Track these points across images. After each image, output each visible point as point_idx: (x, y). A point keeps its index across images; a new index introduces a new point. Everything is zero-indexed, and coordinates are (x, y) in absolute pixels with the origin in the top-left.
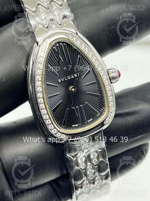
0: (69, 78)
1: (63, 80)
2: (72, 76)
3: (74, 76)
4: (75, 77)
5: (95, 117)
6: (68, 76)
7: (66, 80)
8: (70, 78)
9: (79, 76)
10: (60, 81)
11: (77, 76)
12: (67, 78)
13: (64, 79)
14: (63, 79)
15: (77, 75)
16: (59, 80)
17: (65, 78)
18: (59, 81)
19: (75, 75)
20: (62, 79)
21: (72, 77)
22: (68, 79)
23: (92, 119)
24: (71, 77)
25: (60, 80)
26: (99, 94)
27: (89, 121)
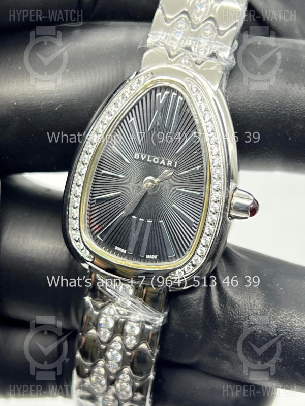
0: (156, 160)
1: (143, 159)
2: (163, 160)
3: (166, 162)
4: (168, 165)
5: (162, 258)
6: (157, 156)
7: (148, 160)
8: (158, 162)
9: (175, 169)
11: (171, 166)
12: (151, 159)
13: (147, 157)
14: (145, 156)
15: (172, 164)
16: (136, 154)
17: (149, 157)
18: (136, 156)
19: (169, 162)
20: (142, 156)
21: (163, 162)
22: (152, 161)
23: (155, 257)
24: (160, 160)
25: (138, 155)
26: (193, 221)
27: (148, 257)
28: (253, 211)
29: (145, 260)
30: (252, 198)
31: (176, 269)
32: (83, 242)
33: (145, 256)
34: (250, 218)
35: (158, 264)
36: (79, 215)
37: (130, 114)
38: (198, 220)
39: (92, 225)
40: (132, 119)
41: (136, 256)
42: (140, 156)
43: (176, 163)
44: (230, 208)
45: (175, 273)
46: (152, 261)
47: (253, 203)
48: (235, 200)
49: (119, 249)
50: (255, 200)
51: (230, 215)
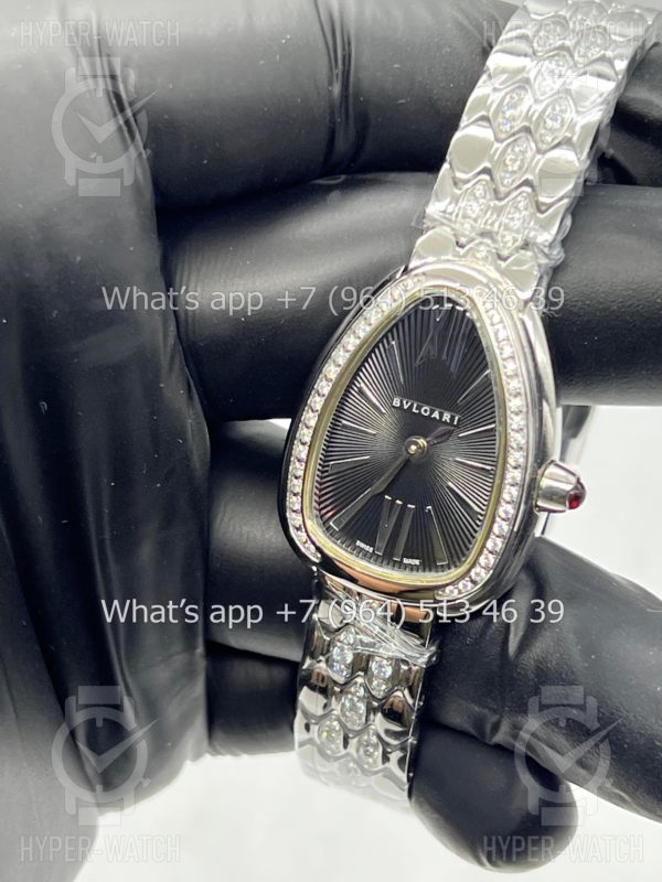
0: (425, 410)
1: (406, 407)
2: (437, 412)
3: (441, 415)
4: (444, 420)
5: (429, 564)
6: (428, 404)
7: (414, 410)
8: (428, 413)
9: (455, 426)
10: (396, 402)
11: (448, 421)
12: (419, 408)
13: (412, 405)
14: (409, 404)
15: (450, 419)
16: (395, 399)
17: (415, 405)
19: (445, 414)
20: (405, 402)
21: (436, 415)
22: (420, 413)
23: (417, 562)
24: (432, 412)
25: (399, 400)
26: (479, 510)
27: (406, 561)
28: (575, 499)
29: (400, 566)
30: (573, 480)
31: (447, 585)
32: (306, 531)
33: (402, 560)
34: (569, 512)
35: (421, 573)
36: (303, 490)
37: (390, 335)
38: (484, 508)
39: (322, 506)
40: (393, 343)
41: (387, 558)
42: (401, 402)
43: (457, 418)
44: (538, 496)
45: (444, 591)
46: (412, 568)
47: (576, 488)
48: (545, 483)
49: (362, 545)
50: (578, 481)
51: (537, 506)
